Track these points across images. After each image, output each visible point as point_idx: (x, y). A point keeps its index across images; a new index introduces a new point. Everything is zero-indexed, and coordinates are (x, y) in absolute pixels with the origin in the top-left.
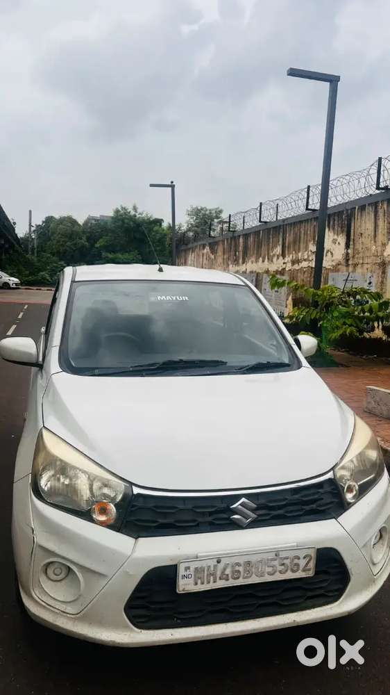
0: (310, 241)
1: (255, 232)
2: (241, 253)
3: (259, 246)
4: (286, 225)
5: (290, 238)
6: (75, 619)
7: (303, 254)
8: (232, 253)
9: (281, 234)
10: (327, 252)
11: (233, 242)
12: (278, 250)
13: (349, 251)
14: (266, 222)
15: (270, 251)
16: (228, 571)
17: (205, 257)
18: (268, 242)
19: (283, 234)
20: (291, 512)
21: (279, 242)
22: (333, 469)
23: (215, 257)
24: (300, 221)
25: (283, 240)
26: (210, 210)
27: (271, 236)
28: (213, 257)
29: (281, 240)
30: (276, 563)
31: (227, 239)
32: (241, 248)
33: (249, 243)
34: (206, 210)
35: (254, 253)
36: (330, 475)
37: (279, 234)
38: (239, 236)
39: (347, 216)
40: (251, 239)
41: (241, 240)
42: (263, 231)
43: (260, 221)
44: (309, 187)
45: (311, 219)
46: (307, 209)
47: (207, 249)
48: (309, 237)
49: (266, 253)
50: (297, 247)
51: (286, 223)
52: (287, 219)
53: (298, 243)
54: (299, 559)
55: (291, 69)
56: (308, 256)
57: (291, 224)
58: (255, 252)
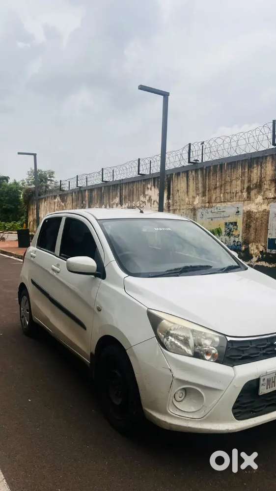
0: (141, 195)
1: (98, 188)
2: (87, 202)
3: (101, 198)
4: (122, 184)
5: (125, 192)
6: (200, 421)
7: (136, 202)
8: (80, 202)
9: (119, 190)
10: (154, 201)
11: (80, 195)
12: (117, 200)
13: (170, 201)
14: (106, 182)
15: (111, 200)
17: (56, 204)
18: (109, 195)
19: (120, 190)
21: (117, 194)
23: (65, 204)
24: (133, 182)
25: (120, 194)
26: (45, 172)
27: (111, 191)
28: (63, 204)
29: (119, 194)
31: (75, 193)
32: (87, 199)
33: (93, 194)
34: (42, 172)
35: (97, 202)
37: (117, 190)
38: (85, 190)
39: (168, 179)
40: (95, 193)
41: (87, 193)
42: (104, 187)
43: (103, 181)
44: (139, 159)
45: (141, 181)
46: (139, 174)
47: (58, 199)
48: (140, 193)
49: (108, 202)
50: (131, 199)
51: (121, 182)
52: (122, 180)
53: (132, 196)
55: (141, 85)
56: (140, 205)
57: (126, 183)
58: (99, 201)
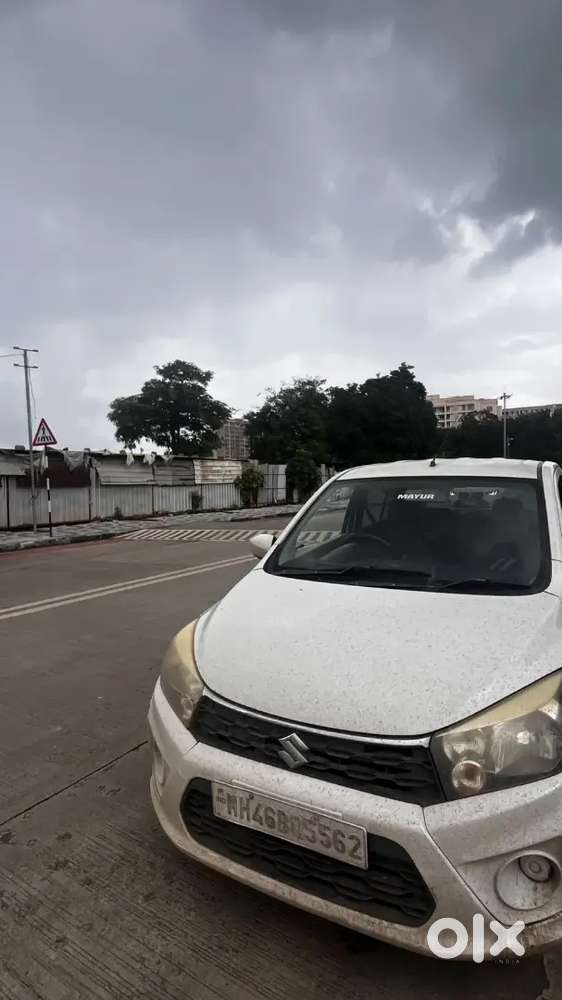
16: (262, 813)
20: (357, 773)
22: (431, 734)
30: (315, 829)
36: (424, 742)
54: (343, 836)
